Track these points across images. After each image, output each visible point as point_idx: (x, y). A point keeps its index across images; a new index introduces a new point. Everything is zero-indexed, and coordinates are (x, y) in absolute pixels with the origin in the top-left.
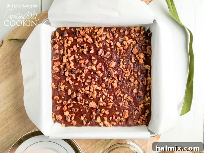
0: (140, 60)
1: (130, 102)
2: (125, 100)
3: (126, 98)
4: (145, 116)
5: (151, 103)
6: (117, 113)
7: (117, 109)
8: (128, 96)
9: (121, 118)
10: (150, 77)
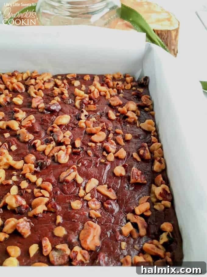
0: (129, 112)
1: (104, 200)
2: (89, 195)
3: (93, 189)
4: (162, 242)
5: (172, 201)
6: (61, 232)
7: (60, 219)
8: (100, 184)
9: (71, 247)
10: (159, 141)
